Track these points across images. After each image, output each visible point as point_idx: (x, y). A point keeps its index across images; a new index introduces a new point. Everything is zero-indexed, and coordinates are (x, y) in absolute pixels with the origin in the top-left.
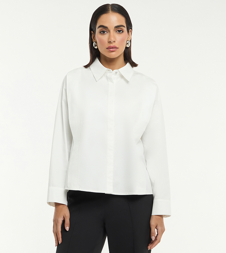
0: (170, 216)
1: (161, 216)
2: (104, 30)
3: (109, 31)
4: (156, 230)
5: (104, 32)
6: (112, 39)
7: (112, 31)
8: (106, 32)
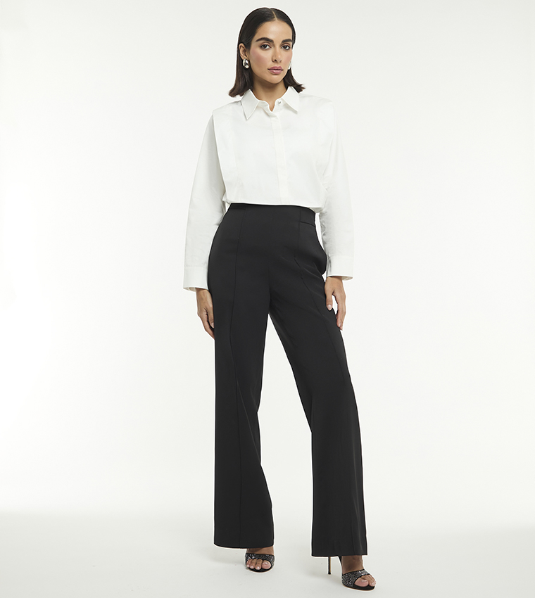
0: (352, 278)
1: (340, 278)
2: (267, 43)
3: (274, 46)
4: (333, 297)
5: (265, 46)
6: (279, 57)
7: (278, 46)
8: (268, 47)
